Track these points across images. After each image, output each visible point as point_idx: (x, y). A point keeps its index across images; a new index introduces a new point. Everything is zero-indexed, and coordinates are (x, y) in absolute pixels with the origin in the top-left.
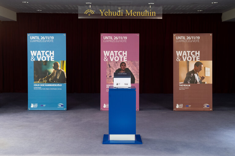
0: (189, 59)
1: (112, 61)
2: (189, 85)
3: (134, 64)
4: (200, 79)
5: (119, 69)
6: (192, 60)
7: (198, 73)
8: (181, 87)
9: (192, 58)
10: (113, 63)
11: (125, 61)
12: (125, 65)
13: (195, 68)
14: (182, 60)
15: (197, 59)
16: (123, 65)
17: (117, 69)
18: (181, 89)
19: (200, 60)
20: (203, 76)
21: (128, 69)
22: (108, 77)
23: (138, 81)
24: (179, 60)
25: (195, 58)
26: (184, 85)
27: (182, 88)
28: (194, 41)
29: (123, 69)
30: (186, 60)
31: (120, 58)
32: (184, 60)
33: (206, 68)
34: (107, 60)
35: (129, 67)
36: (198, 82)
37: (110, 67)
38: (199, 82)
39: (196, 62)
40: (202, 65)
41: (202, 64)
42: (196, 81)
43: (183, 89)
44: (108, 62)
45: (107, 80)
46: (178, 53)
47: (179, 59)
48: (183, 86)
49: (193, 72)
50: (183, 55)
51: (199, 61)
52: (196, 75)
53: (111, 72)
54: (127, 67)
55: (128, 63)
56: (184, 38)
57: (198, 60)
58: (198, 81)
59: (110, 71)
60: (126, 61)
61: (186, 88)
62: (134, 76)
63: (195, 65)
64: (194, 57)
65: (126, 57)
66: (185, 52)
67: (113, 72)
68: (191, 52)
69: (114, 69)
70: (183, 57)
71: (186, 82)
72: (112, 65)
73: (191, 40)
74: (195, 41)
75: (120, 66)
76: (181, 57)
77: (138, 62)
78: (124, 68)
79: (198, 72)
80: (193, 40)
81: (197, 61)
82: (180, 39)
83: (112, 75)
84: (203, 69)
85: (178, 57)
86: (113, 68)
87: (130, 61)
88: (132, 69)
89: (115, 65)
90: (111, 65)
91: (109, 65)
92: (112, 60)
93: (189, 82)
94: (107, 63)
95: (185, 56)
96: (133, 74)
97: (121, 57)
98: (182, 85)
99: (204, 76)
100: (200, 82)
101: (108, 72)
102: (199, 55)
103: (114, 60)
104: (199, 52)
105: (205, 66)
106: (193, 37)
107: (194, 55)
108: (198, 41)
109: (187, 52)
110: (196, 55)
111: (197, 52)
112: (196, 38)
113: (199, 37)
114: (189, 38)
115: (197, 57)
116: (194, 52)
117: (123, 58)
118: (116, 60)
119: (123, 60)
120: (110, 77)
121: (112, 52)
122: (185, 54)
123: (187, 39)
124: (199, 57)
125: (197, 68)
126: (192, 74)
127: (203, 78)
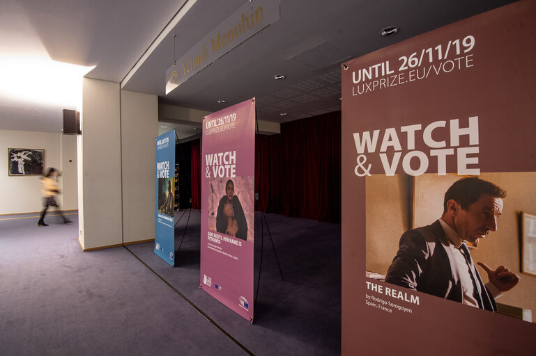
0: (415, 163)
1: (215, 179)
2: (415, 300)
3: (247, 184)
4: (486, 280)
5: (224, 197)
6: (433, 168)
7: (466, 243)
8: (376, 294)
9: (433, 162)
12: (233, 189)
13: (451, 212)
14: (378, 169)
15: (462, 161)
16: (229, 188)
17: (222, 197)
18: (371, 301)
19: (482, 166)
20: (501, 269)
21: (236, 197)
22: (210, 213)
23: (251, 234)
24: (367, 172)
25: (448, 157)
26: (388, 291)
27: (378, 300)
28: (443, 66)
29: (230, 198)
30: (400, 169)
31: (225, 169)
32: (390, 171)
33: (527, 217)
34: (209, 176)
35: (239, 193)
36: (470, 294)
37: (213, 191)
38: (476, 294)
39: (453, 180)
40: (499, 202)
42: (457, 288)
43: (383, 305)
44: (211, 180)
45: (209, 220)
46: (363, 142)
47: (366, 166)
48: (384, 290)
49: (435, 231)
50: (384, 148)
51: (476, 172)
52: (455, 256)
53: (214, 203)
54: (236, 193)
55: (238, 182)
56: (386, 68)
57: (469, 166)
59: (213, 201)
60: (234, 176)
61: (400, 308)
62: (246, 219)
63: (450, 195)
64: (442, 156)
65: (235, 166)
66: (391, 131)
68: (424, 128)
69: (217, 198)
70: (384, 158)
71: (396, 277)
72: (215, 184)
73: (420, 69)
74: (448, 66)
76: (373, 159)
77: (252, 181)
78: (231, 196)
79: (472, 240)
80: (437, 62)
81: (463, 172)
82: (370, 77)
85: (362, 160)
86: (216, 195)
87: (240, 178)
88: (244, 199)
89: (219, 187)
90: (214, 188)
91: (212, 187)
92: (215, 176)
93: (413, 284)
94: (210, 183)
95: (390, 152)
97: (227, 167)
98: (378, 288)
100: (485, 298)
101: (210, 202)
102: (474, 139)
103: (218, 175)
104: (474, 121)
105: (520, 209)
106: (430, 50)
107: (443, 144)
108: (463, 62)
109: (403, 129)
110: (455, 141)
111: (461, 127)
112: (453, 47)
113: (468, 41)
114: (410, 61)
115: (462, 152)
116: (442, 124)
117: (230, 169)
118: (221, 176)
119: (230, 175)
120: (213, 214)
121: (216, 155)
122: (390, 144)
123: (401, 69)
124: (476, 150)
125: (462, 213)
126: (432, 246)
127: (503, 280)
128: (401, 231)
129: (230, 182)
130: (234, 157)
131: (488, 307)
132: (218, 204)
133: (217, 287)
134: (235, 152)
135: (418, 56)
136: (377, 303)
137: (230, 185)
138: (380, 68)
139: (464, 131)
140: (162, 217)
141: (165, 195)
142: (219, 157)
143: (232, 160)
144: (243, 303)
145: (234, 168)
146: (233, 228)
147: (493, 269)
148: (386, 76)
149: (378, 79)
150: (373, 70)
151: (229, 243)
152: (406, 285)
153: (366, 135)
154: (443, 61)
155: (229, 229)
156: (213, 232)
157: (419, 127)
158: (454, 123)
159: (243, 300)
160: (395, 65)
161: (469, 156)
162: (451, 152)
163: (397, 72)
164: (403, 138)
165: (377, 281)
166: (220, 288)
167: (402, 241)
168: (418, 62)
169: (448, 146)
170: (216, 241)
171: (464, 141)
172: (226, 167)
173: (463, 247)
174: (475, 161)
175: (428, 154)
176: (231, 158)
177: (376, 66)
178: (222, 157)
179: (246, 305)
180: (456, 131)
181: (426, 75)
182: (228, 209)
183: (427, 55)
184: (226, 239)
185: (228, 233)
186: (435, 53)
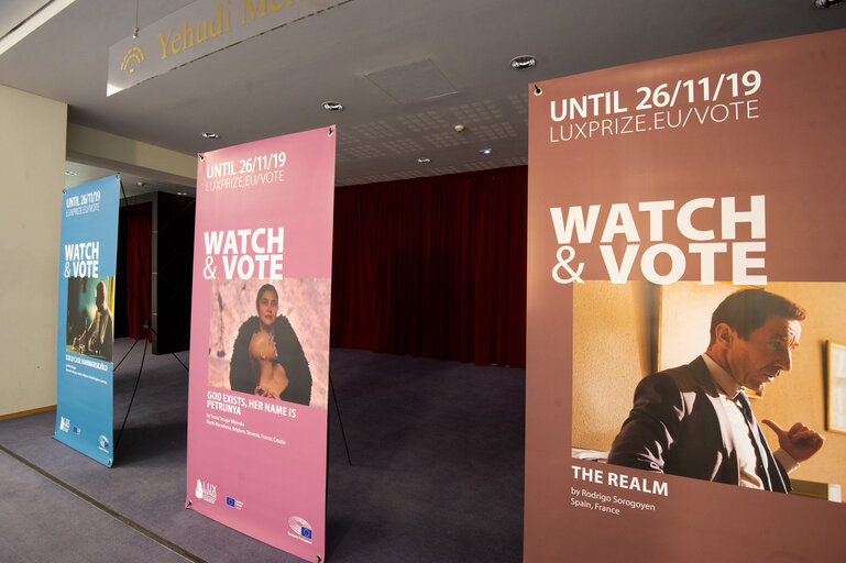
0: (663, 264)
1: (228, 281)
2: (661, 488)
3: (311, 294)
4: (775, 445)
5: (252, 318)
6: (692, 272)
7: (746, 392)
8: (591, 486)
10: (234, 290)
11: (275, 279)
12: (275, 303)
13: (721, 344)
14: (596, 271)
15: (740, 263)
16: (266, 302)
17: (246, 319)
18: (581, 498)
19: (770, 272)
21: (283, 321)
22: (214, 353)
23: (321, 391)
24: (576, 277)
25: (717, 256)
26: (612, 478)
27: (594, 495)
28: (710, 111)
29: (268, 322)
30: (636, 272)
31: (257, 264)
32: (619, 276)
33: (835, 352)
34: (213, 276)
35: (290, 311)
36: (750, 469)
37: (222, 308)
38: (760, 470)
40: (795, 327)
41: (789, 311)
42: (731, 461)
43: (606, 506)
44: (218, 285)
45: (211, 367)
46: (568, 224)
47: (574, 265)
48: (605, 478)
49: (696, 374)
51: (761, 281)
52: (726, 411)
53: (226, 332)
54: (282, 311)
55: (288, 290)
56: (613, 102)
57: (751, 272)
58: (747, 461)
59: (222, 329)
60: (280, 277)
61: (634, 505)
62: (307, 363)
63: (721, 317)
64: (708, 254)
65: (280, 257)
66: (620, 209)
67: (229, 333)
68: (678, 206)
69: (234, 321)
70: (607, 253)
71: (628, 453)
72: (228, 295)
73: (674, 111)
74: (720, 113)
75: (254, 303)
76: (589, 257)
77: (324, 288)
78: (271, 317)
79: (755, 386)
80: (700, 103)
81: (741, 280)
82: (584, 114)
83: (228, 348)
84: (801, 356)
85: (566, 255)
86: (230, 315)
87: (295, 281)
88: (303, 324)
89: (238, 298)
90: (224, 300)
91: (220, 299)
92: (229, 275)
93: (658, 463)
94: (214, 290)
95: (620, 243)
96: (307, 350)
97: (262, 259)
98: (596, 476)
99: (813, 425)
100: (774, 474)
101: (214, 330)
102: (759, 230)
103: (236, 274)
104: (758, 202)
105: (825, 338)
106: (690, 83)
107: (710, 234)
108: (743, 109)
109: (643, 207)
110: (728, 231)
111: (738, 209)
112: (727, 84)
113: (752, 79)
114: (656, 97)
115: (740, 249)
116: (709, 203)
117: (267, 264)
118: (243, 277)
119: (267, 274)
120: (221, 354)
121: (231, 234)
122: (620, 230)
123: (640, 107)
124: (761, 247)
125: (738, 343)
126: (690, 398)
127: (801, 443)
128: (636, 375)
129: (268, 288)
130: (280, 240)
131: (778, 487)
132: (236, 334)
133: (231, 502)
134: (281, 230)
135: (670, 90)
136: (592, 501)
137: (268, 296)
138: (602, 101)
139: (743, 217)
140: (78, 360)
141: (86, 314)
142: (239, 239)
143: (275, 245)
144: (299, 530)
145: (278, 262)
146: (274, 381)
147: (786, 428)
148: (613, 116)
149: (599, 118)
150: (590, 103)
151: (264, 413)
152: (646, 466)
153: (575, 212)
154: (711, 103)
155: (264, 384)
156: (222, 391)
157: (670, 205)
158: (728, 203)
159: (298, 523)
160: (630, 99)
161: (750, 255)
162: (722, 248)
163: (632, 112)
164: (642, 221)
165: (592, 464)
166: (239, 504)
167: (640, 392)
168: (670, 100)
169: (718, 239)
170: (230, 409)
171: (743, 231)
172: (257, 258)
173: (741, 398)
174: (760, 263)
175: (685, 250)
176: (271, 240)
177: (596, 97)
178: (249, 238)
179: (306, 532)
180: (730, 216)
181: (682, 121)
182: (263, 344)
183: (684, 91)
184: (256, 404)
185: (260, 392)
186: (699, 89)
